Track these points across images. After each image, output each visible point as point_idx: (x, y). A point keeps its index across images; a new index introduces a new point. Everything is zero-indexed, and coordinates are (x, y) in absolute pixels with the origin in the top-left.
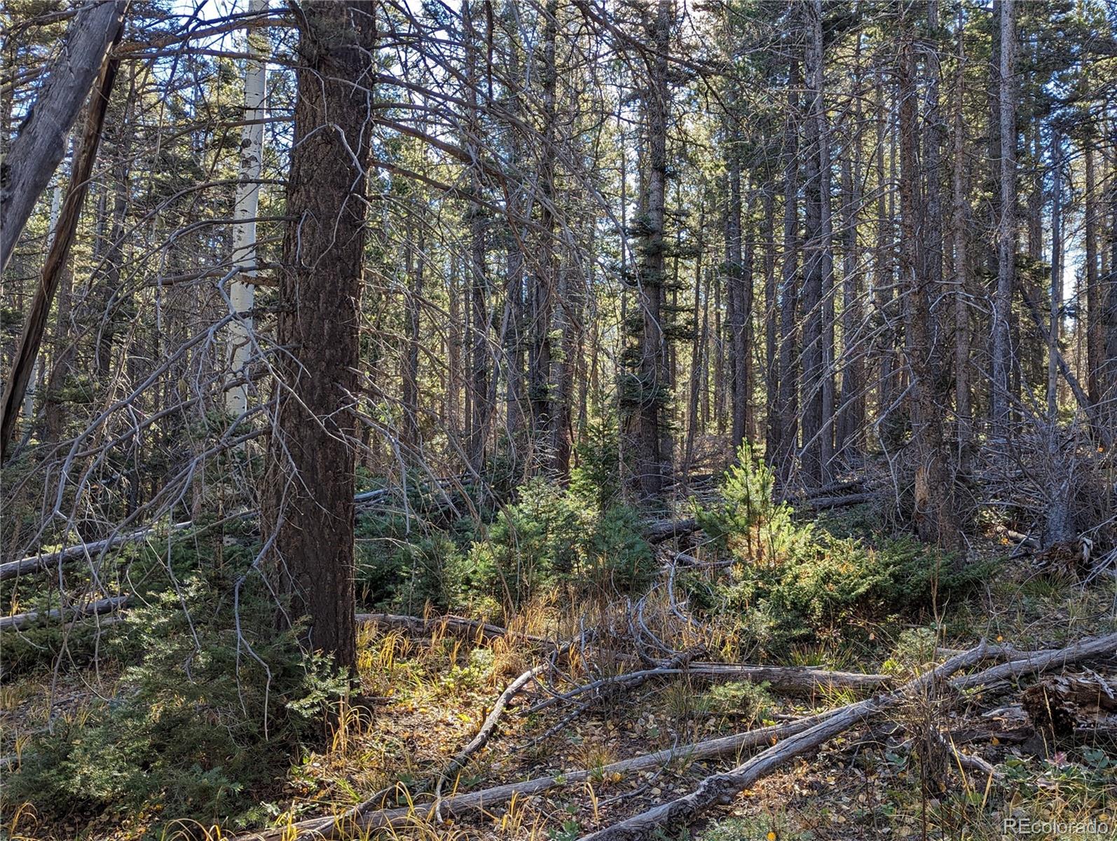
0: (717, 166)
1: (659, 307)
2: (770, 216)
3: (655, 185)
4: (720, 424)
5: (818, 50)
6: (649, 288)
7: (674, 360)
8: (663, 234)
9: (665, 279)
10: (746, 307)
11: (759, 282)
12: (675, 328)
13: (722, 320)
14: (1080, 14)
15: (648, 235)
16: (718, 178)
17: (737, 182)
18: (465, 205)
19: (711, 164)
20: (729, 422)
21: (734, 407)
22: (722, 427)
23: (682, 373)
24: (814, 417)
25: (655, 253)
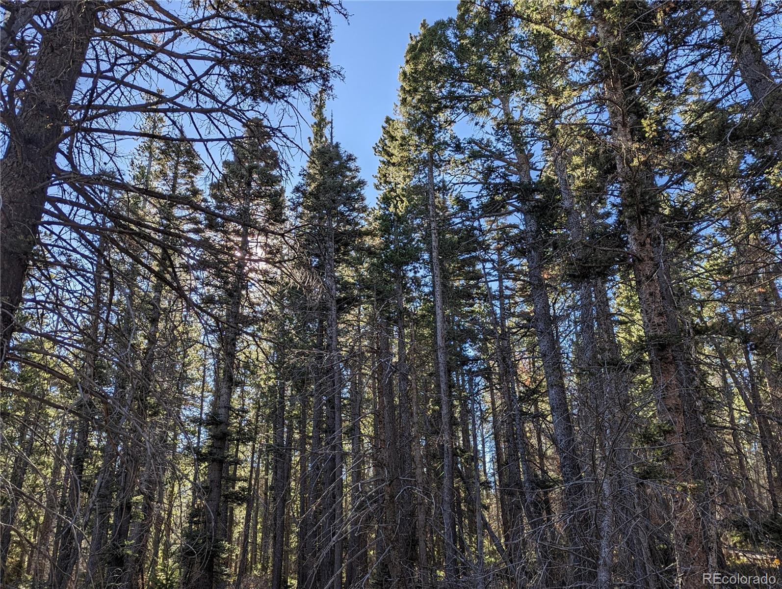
0: (270, 378)
1: (222, 478)
2: (304, 413)
3: (224, 390)
4: (263, 566)
5: (334, 316)
6: (215, 463)
7: (232, 513)
8: (228, 425)
9: (228, 457)
10: (286, 475)
11: (296, 458)
12: (233, 493)
13: (269, 484)
14: (480, 307)
15: (217, 425)
16: (269, 387)
17: (282, 389)
18: (79, 395)
19: (266, 376)
20: (270, 565)
21: (274, 553)
22: (264, 569)
23: (237, 524)
24: (330, 563)
25: (221, 438)
